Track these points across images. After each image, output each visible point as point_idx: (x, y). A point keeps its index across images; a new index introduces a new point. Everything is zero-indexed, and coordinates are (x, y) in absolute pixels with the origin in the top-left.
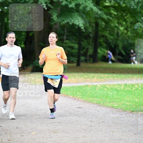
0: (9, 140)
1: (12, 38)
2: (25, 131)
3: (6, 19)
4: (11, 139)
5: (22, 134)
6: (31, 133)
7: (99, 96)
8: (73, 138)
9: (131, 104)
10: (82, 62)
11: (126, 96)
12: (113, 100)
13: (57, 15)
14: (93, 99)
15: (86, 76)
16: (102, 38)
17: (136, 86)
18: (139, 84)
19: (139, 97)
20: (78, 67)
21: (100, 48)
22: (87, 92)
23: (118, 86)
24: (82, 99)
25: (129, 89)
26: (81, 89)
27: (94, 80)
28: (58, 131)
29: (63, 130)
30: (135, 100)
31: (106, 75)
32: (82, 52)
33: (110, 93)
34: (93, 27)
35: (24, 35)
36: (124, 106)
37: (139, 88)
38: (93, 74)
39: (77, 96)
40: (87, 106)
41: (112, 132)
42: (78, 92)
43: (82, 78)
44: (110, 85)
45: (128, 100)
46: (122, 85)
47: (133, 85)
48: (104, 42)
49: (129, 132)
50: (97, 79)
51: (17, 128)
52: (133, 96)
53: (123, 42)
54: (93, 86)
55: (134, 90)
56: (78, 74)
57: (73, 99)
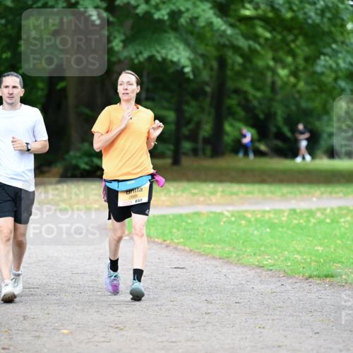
0: (4, 349)
1: (11, 88)
2: (45, 326)
4: (11, 345)
5: (37, 334)
6: (60, 330)
7: (227, 239)
8: (162, 342)
9: (305, 259)
10: (186, 154)
11: (293, 240)
12: (263, 249)
13: (123, 37)
14: (212, 246)
15: (195, 188)
16: (234, 96)
17: (319, 215)
18: (325, 209)
19: (326, 241)
20: (175, 168)
21: (231, 120)
22: (198, 229)
23: (275, 214)
24: (185, 245)
25: (301, 221)
26: (183, 221)
27: (214, 201)
28: (125, 327)
29: (139, 324)
30: (316, 248)
31: (244, 188)
32: (185, 131)
33: (256, 232)
34: (212, 69)
35: (42, 90)
36: (289, 264)
37: (325, 219)
38: (211, 185)
39: (172, 240)
40: (197, 263)
41: (260, 328)
42: (174, 230)
43: (185, 195)
44: (254, 211)
45: (299, 249)
46: (284, 211)
47: (311, 213)
48: (239, 104)
49: (302, 327)
50: (222, 196)
51: (25, 318)
52: (311, 239)
53: (287, 107)
54: (212, 215)
55: (314, 223)
56: (175, 184)
57: (164, 246)
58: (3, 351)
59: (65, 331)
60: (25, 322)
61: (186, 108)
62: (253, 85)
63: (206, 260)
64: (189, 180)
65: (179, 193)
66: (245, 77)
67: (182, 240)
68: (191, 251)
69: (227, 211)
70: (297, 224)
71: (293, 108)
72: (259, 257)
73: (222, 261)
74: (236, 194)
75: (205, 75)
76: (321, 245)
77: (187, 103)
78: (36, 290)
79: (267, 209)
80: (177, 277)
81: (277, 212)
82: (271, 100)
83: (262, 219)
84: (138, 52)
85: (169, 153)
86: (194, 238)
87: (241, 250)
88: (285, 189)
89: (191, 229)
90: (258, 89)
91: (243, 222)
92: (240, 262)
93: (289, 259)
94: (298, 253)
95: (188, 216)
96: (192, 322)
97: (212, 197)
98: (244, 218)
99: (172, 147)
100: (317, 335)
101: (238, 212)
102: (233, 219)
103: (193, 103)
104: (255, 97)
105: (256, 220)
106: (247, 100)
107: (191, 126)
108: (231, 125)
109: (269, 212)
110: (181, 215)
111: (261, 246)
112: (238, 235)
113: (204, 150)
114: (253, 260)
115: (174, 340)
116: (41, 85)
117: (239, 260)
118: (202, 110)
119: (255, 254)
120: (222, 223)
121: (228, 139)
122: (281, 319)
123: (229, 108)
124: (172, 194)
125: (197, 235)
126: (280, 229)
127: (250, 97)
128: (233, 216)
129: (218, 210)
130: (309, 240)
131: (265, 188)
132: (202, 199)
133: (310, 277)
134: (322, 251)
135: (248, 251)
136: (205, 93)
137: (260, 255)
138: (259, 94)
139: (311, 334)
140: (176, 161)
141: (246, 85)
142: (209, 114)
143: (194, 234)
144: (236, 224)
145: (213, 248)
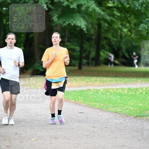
0: (7, 147)
1: (11, 39)
2: (25, 137)
3: (4, 20)
4: (10, 145)
5: (22, 140)
6: (31, 139)
7: (102, 101)
8: (74, 144)
9: (135, 109)
10: (84, 65)
11: (129, 101)
12: (117, 105)
13: (58, 16)
14: (95, 103)
15: (88, 79)
16: (104, 40)
17: (140, 90)
18: (143, 88)
19: (143, 101)
20: (80, 71)
21: (103, 50)
22: (89, 96)
23: (122, 90)
24: (84, 103)
25: (133, 93)
26: (83, 93)
27: (96, 84)
28: (59, 138)
29: (64, 136)
30: (139, 104)
31: (109, 79)
32: (84, 55)
33: (114, 98)
34: (95, 29)
35: (24, 37)
36: (128, 111)
37: (143, 92)
38: (95, 78)
39: (78, 101)
40: (89, 111)
41: (115, 138)
42: (79, 97)
43: (84, 82)
44: (113, 89)
45: (132, 105)
46: (125, 89)
47: (137, 90)
48: (107, 44)
49: (133, 138)
50: (99, 83)
51: (16, 134)
52: (137, 100)
53: (127, 45)
54: (95, 91)
55: (139, 94)
56: (80, 77)
57: (75, 103)
58: (7, 148)
59: (33, 140)
60: (16, 135)
61: (84, 45)
62: (112, 36)
63: (92, 109)
64: (85, 75)
65: (81, 81)
66: (109, 32)
67: (82, 101)
68: (86, 105)
69: (101, 89)
70: (131, 94)
71: (130, 45)
72: (115, 108)
73: (99, 110)
74: (105, 82)
75: (92, 32)
76: (141, 103)
77: (85, 43)
78: (21, 122)
79: (119, 88)
80: (80, 117)
81: (123, 89)
82: (120, 42)
83: (116, 92)
84: (64, 21)
85: (77, 64)
86: (88, 100)
87: (107, 105)
88: (126, 79)
89: (86, 96)
90: (115, 37)
91: (108, 93)
92: (107, 110)
93: (128, 109)
94: (132, 106)
95: (85, 91)
96: (87, 136)
97: (95, 83)
98: (109, 91)
99: (78, 62)
100: (139, 141)
101: (106, 89)
102: (104, 92)
103: (87, 43)
104: (113, 41)
105: (114, 92)
106: (110, 42)
107: (86, 53)
108: (103, 53)
109: (119, 89)
110: (82, 91)
111: (116, 104)
112: (106, 99)
113: (92, 63)
114: (113, 110)
115: (79, 143)
116: (23, 36)
117: (106, 109)
118: (91, 46)
119: (113, 107)
120: (99, 94)
121: (102, 59)
122: (124, 135)
123: (102, 45)
124: (78, 81)
125: (89, 99)
126: (124, 97)
127: (111, 41)
128: (104, 91)
129: (98, 88)
130: (136, 101)
131: (118, 79)
132: (91, 84)
133: (137, 117)
134: (142, 105)
135: (111, 105)
136: (92, 39)
137: (115, 107)
138: (115, 39)
139: (137, 141)
140: (80, 68)
141: (109, 36)
142: (94, 48)
143: (88, 98)
144: (105, 94)
145: (96, 105)
